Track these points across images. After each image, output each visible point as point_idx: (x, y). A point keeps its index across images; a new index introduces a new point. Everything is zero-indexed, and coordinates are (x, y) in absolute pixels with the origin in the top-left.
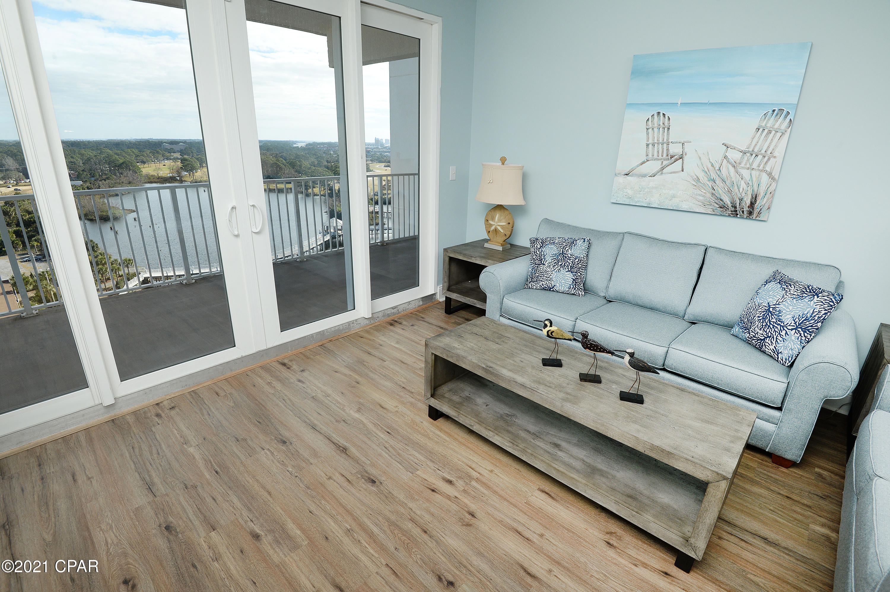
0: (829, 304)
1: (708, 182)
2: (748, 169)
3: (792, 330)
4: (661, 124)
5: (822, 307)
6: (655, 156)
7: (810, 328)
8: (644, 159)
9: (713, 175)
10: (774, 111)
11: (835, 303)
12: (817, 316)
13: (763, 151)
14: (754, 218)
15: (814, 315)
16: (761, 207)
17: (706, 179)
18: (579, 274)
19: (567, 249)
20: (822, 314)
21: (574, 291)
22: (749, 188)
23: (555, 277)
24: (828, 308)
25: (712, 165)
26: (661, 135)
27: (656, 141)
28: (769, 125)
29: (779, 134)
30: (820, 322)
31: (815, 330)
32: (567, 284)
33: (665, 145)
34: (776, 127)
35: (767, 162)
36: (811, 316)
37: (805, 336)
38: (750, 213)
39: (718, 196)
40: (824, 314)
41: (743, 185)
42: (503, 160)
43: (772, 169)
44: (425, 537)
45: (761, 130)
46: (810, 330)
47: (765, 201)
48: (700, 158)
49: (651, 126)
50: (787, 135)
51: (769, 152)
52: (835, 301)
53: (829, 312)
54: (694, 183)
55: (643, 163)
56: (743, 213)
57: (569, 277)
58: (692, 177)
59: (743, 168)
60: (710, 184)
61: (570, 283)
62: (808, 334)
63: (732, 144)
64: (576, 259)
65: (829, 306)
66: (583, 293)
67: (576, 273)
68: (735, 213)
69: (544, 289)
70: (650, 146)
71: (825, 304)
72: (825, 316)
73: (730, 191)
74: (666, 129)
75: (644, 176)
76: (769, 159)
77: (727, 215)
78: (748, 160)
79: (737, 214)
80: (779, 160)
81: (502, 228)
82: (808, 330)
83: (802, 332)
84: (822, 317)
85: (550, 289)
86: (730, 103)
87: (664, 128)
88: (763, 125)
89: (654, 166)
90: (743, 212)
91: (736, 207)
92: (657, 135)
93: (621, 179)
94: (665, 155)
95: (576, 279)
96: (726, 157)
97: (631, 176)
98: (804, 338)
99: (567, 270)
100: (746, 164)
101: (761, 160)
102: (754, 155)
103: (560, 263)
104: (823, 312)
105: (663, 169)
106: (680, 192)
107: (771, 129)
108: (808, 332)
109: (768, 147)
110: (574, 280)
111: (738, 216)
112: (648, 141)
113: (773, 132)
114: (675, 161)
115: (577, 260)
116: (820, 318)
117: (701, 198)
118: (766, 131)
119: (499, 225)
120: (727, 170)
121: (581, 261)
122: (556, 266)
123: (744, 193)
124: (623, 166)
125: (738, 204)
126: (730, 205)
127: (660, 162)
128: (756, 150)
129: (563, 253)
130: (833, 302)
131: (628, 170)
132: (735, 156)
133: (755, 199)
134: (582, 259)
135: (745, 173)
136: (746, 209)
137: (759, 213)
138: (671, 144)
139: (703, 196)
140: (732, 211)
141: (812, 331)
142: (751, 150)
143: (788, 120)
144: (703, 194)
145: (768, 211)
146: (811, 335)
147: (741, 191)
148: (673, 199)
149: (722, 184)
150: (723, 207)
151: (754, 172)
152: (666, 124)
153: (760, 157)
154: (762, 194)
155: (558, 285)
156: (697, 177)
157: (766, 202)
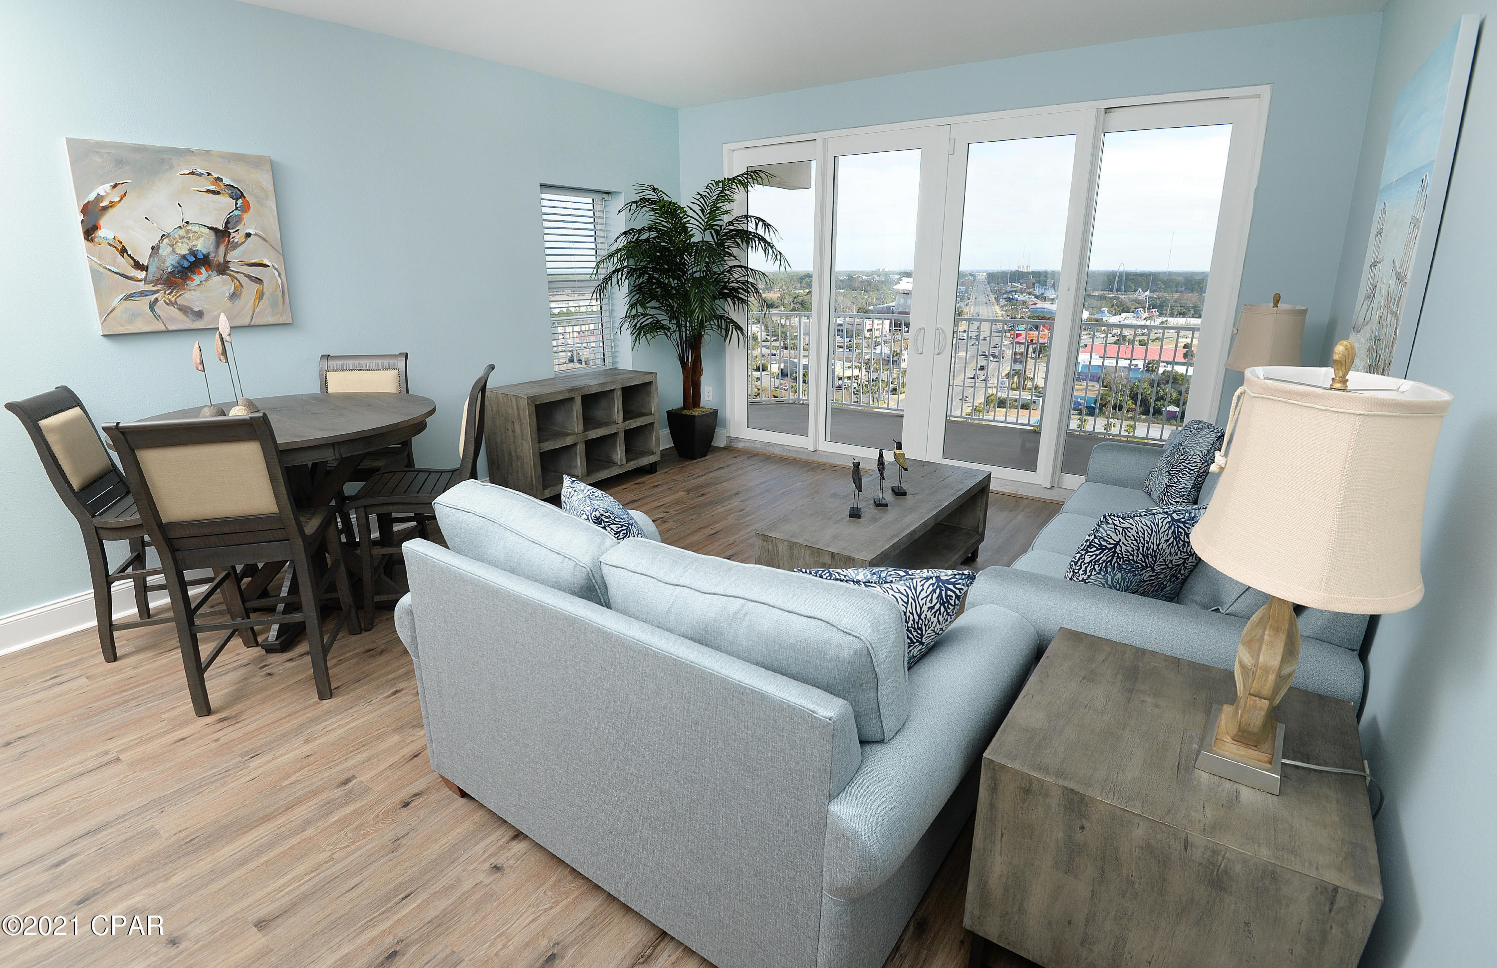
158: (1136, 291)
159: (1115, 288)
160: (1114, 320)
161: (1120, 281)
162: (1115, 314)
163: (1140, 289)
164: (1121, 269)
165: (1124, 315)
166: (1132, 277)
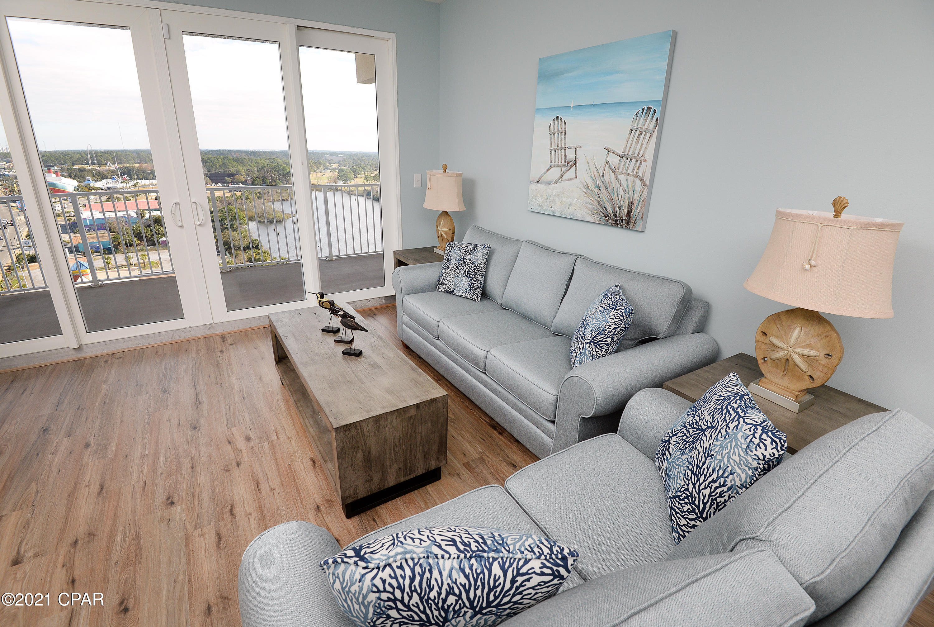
0: (620, 318)
1: (595, 190)
2: (625, 174)
3: (587, 343)
4: (560, 129)
5: (613, 321)
6: (557, 163)
7: (600, 342)
8: (549, 166)
9: (599, 183)
10: (643, 109)
11: (625, 318)
12: (608, 330)
13: (636, 155)
14: (631, 228)
15: (605, 329)
16: (636, 216)
17: (593, 186)
18: (475, 280)
19: (468, 254)
20: (612, 328)
21: (470, 296)
22: (626, 195)
23: (455, 281)
24: (618, 322)
25: (598, 171)
26: (560, 141)
27: (556, 147)
28: (639, 126)
29: (648, 135)
30: (609, 337)
31: (605, 345)
32: (464, 288)
33: (563, 150)
34: (645, 127)
35: (639, 166)
36: (603, 330)
37: (596, 351)
38: (628, 223)
39: (603, 204)
40: (613, 329)
41: (621, 192)
42: (445, 168)
43: (643, 174)
44: (189, 471)
45: (634, 131)
46: (601, 345)
47: (639, 209)
48: (588, 163)
49: (552, 131)
50: (655, 135)
51: (640, 156)
52: (624, 315)
53: (619, 327)
54: (585, 191)
55: (548, 170)
56: (622, 223)
57: (466, 281)
58: (583, 183)
59: (621, 173)
60: (596, 191)
61: (466, 288)
62: (598, 349)
63: (612, 148)
64: (472, 264)
65: (619, 321)
66: (479, 299)
67: (472, 278)
68: (616, 224)
69: (447, 292)
70: (553, 151)
71: (616, 318)
72: (615, 332)
73: (611, 199)
74: (563, 133)
75: (549, 183)
76: (641, 163)
77: (610, 224)
78: (624, 165)
79: (618, 224)
80: (650, 163)
81: (445, 234)
82: (599, 345)
83: (593, 347)
84: (611, 331)
85: (451, 293)
86: (608, 104)
87: (562, 133)
88: (635, 125)
89: (555, 173)
90: (622, 221)
91: (616, 217)
92: (557, 141)
93: (534, 187)
94: (563, 161)
95: (471, 284)
96: (607, 162)
97: (541, 184)
98: (595, 353)
99: (464, 275)
100: (623, 170)
101: (635, 164)
102: (629, 159)
103: (460, 268)
104: (613, 327)
105: (562, 176)
106: (575, 200)
107: (642, 130)
108: (598, 347)
109: (640, 150)
110: (469, 284)
111: (619, 226)
112: (551, 147)
113: (644, 133)
114: (571, 168)
115: (473, 266)
116: (610, 332)
117: (590, 206)
118: (638, 132)
119: (443, 231)
120: (609, 176)
121: (477, 267)
122: (457, 270)
123: (622, 201)
124: (535, 175)
125: (618, 213)
126: (612, 214)
127: (560, 168)
128: (630, 154)
129: (464, 258)
130: (623, 316)
131: (538, 177)
132: (614, 160)
133: (631, 207)
134: (479, 265)
135: (622, 178)
136: (624, 218)
137: (635, 223)
138: (567, 150)
139: (592, 204)
140: (614, 221)
141: (603, 346)
142: (626, 154)
143: (655, 119)
144: (591, 202)
145: (642, 220)
146: (601, 351)
147: (620, 199)
148: (571, 207)
149: (605, 191)
150: (607, 216)
151: (629, 178)
152: (563, 129)
153: (634, 161)
154: (636, 202)
155: (457, 289)
156: (587, 184)
157: (640, 211)
158: (106, 164)
159: (90, 162)
160: (99, 184)
161: (92, 157)
162: (98, 181)
163: (109, 163)
164: (90, 149)
165: (104, 181)
166: (100, 154)
